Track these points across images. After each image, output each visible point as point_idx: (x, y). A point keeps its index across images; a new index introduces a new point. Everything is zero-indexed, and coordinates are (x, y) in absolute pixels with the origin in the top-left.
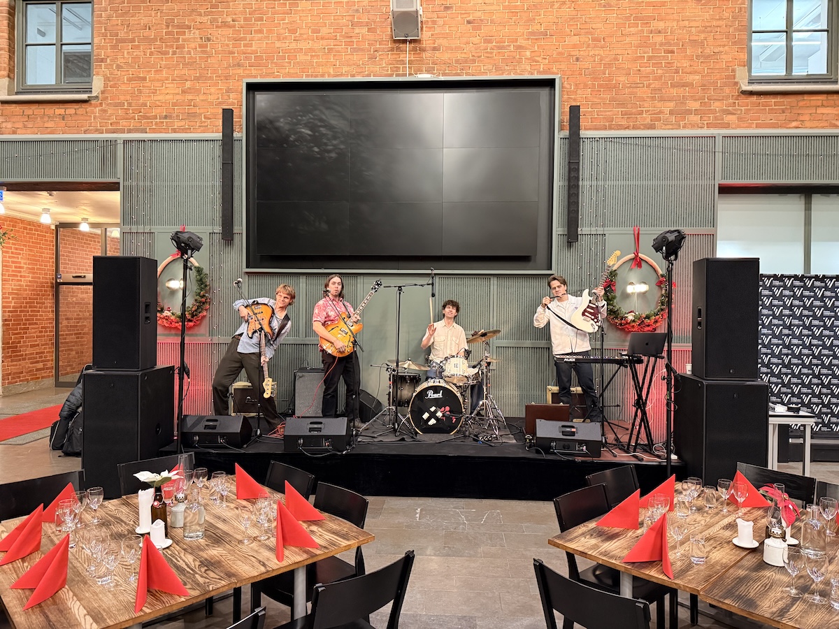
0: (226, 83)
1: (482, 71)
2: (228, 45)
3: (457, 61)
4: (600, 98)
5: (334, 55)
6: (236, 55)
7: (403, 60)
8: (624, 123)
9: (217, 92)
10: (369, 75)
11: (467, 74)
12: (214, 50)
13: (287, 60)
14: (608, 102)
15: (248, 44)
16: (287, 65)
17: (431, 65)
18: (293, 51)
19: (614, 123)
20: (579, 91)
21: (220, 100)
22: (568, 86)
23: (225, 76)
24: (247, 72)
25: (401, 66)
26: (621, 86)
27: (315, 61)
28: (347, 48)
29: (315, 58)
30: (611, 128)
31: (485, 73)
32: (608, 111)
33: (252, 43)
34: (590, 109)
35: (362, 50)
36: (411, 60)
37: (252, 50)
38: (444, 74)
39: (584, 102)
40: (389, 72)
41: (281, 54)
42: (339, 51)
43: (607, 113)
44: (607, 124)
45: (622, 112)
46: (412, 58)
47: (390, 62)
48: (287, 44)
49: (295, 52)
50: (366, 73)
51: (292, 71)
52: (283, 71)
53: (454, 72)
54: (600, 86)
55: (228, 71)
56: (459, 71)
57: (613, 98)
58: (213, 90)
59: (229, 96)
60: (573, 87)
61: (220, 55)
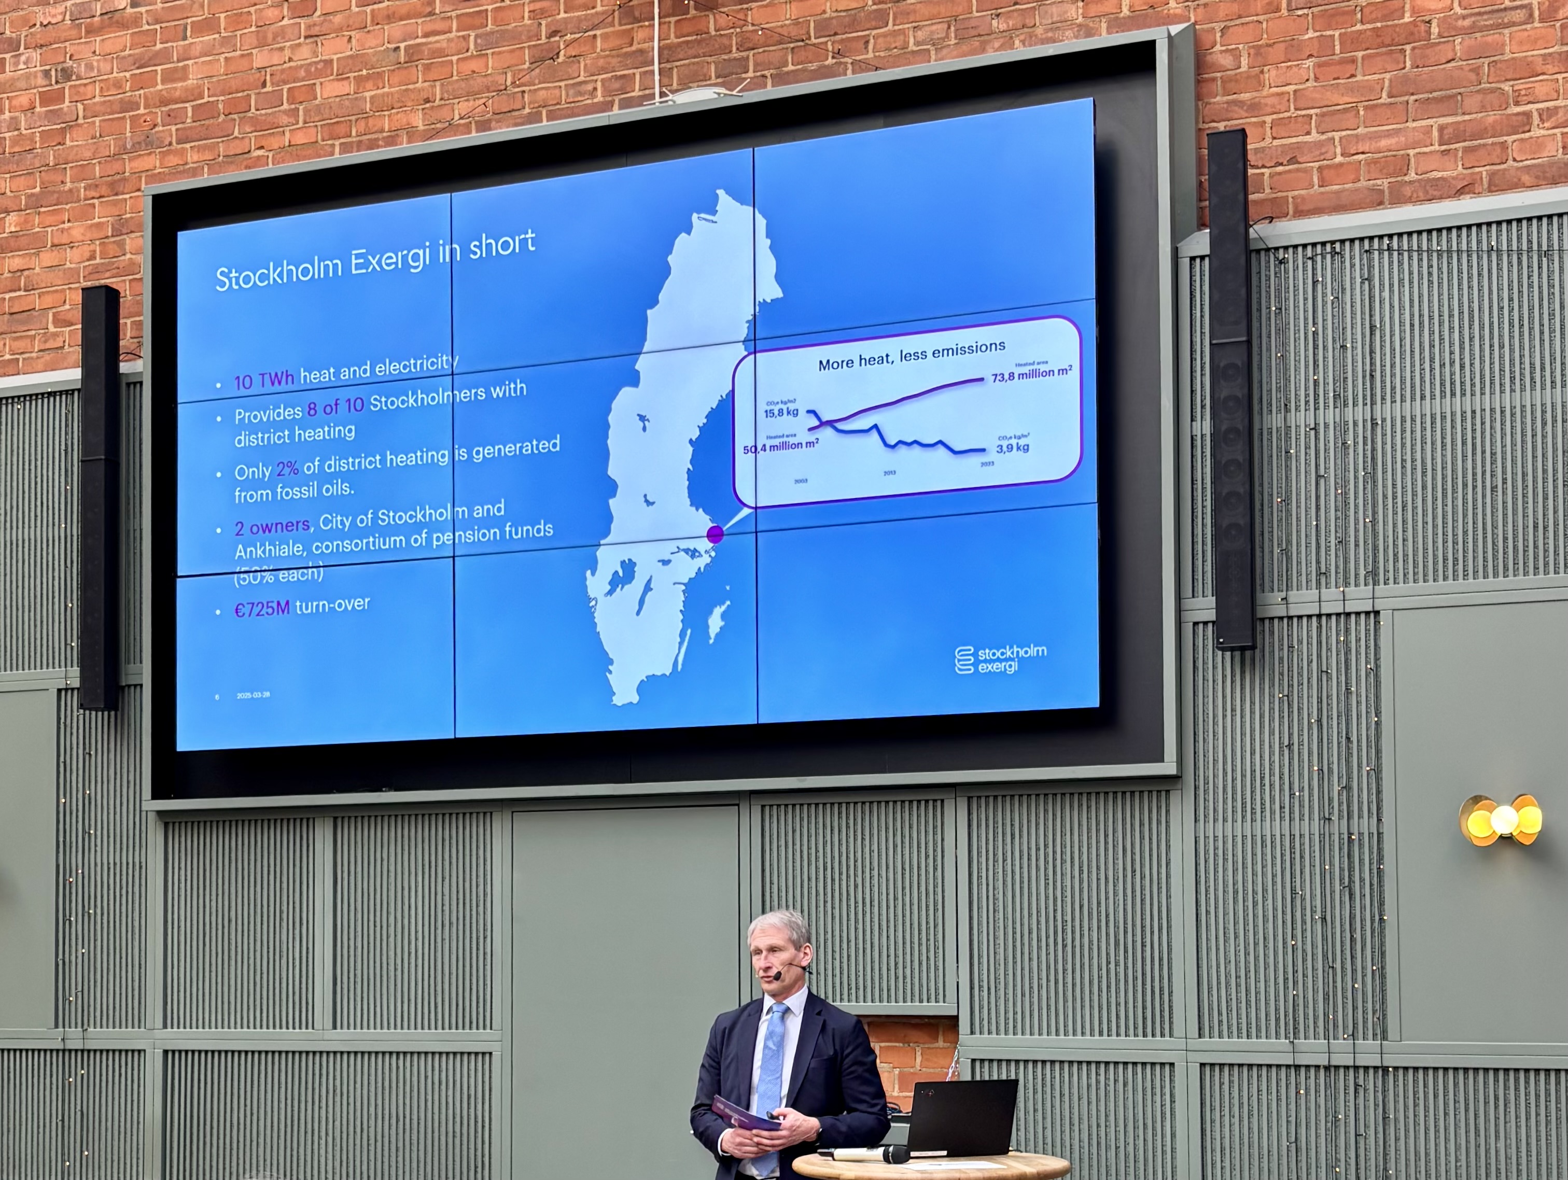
0: (115, 203)
1: (912, 47)
2: (118, 84)
3: (824, 28)
4: (1351, 90)
5: (427, 68)
6: (142, 111)
7: (641, 51)
8: (1454, 171)
9: (89, 236)
10: (534, 118)
11: (860, 67)
12: (80, 106)
13: (286, 106)
14: (1385, 99)
15: (176, 69)
16: (285, 120)
17: (735, 54)
18: (302, 73)
19: (1412, 176)
20: (1271, 74)
21: (98, 261)
22: (1226, 61)
23: (112, 185)
24: (173, 160)
25: (637, 72)
26: (1435, 30)
27: (368, 95)
28: (466, 38)
29: (369, 85)
30: (1398, 199)
31: (923, 55)
32: (1388, 134)
33: (185, 68)
34: (1314, 136)
35: (514, 37)
36: (669, 47)
37: (186, 89)
38: (781, 79)
39: (1292, 113)
40: (599, 98)
41: (269, 88)
42: (440, 53)
43: (1384, 143)
44: (1384, 183)
45: (1441, 129)
46: (673, 39)
47: (601, 62)
48: (287, 53)
49: (309, 75)
50: (527, 110)
51: (300, 139)
52: (275, 143)
53: (813, 66)
54: (1352, 41)
55: (117, 166)
56: (830, 61)
57: (1406, 79)
58: (77, 231)
59: (121, 245)
60: (1244, 62)
61: (97, 120)
